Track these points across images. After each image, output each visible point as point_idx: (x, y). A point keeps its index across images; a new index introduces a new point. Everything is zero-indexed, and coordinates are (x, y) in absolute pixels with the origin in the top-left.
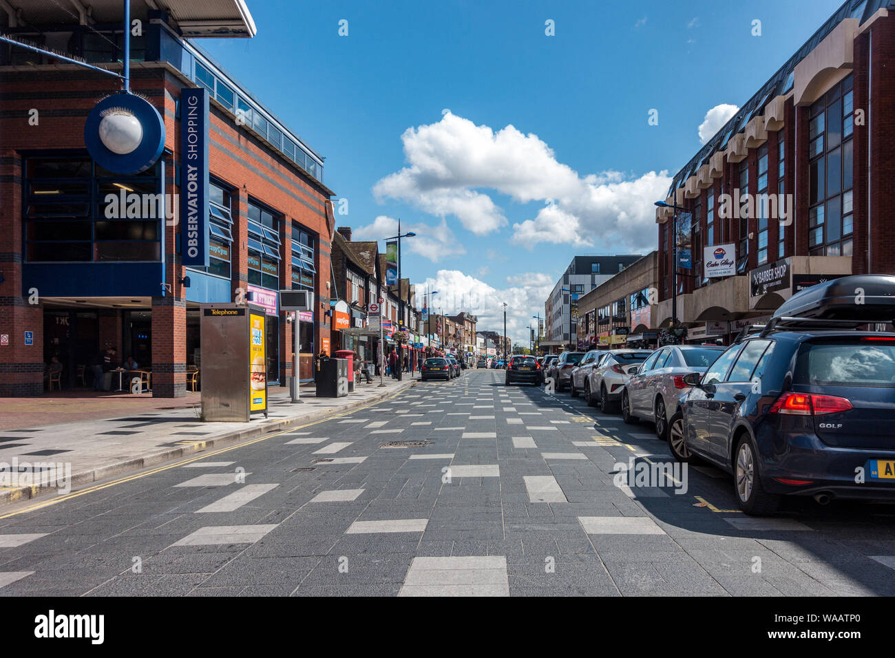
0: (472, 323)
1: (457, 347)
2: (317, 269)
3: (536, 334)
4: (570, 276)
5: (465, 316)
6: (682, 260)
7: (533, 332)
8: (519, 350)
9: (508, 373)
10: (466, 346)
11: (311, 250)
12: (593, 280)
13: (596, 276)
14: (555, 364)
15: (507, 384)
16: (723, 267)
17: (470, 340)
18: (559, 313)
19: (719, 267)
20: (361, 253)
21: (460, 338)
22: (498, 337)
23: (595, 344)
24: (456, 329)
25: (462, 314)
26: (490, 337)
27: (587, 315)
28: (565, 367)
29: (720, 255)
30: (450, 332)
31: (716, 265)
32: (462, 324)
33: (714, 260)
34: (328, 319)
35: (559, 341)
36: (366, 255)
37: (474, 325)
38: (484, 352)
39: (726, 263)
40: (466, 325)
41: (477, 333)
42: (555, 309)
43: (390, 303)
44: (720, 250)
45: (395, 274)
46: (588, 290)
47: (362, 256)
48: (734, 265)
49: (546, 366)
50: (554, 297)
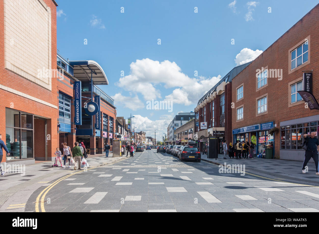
0: (144, 134)
1: (140, 142)
2: (113, 126)
3: (164, 138)
4: (174, 121)
5: (142, 132)
6: (197, 125)
7: (163, 137)
8: (159, 143)
9: (158, 150)
10: (142, 142)
11: (112, 122)
12: (181, 122)
13: (182, 121)
14: (168, 148)
15: (157, 152)
16: (205, 127)
17: (144, 140)
18: (171, 132)
19: (204, 127)
20: (120, 120)
21: (141, 139)
22: (152, 139)
23: (181, 142)
24: (140, 137)
25: (141, 132)
26: (150, 139)
27: (179, 134)
28: (170, 149)
29: (204, 124)
30: (138, 138)
31: (203, 126)
32: (141, 135)
33: (203, 125)
34: (115, 137)
35: (171, 141)
36: (121, 120)
37: (145, 135)
38: (148, 143)
39: (205, 126)
40: (142, 135)
41: (146, 137)
42: (170, 130)
43: (126, 131)
44: (204, 123)
45: (130, 126)
46: (180, 126)
47: (120, 121)
48: (207, 126)
49: (166, 148)
50: (170, 127)
